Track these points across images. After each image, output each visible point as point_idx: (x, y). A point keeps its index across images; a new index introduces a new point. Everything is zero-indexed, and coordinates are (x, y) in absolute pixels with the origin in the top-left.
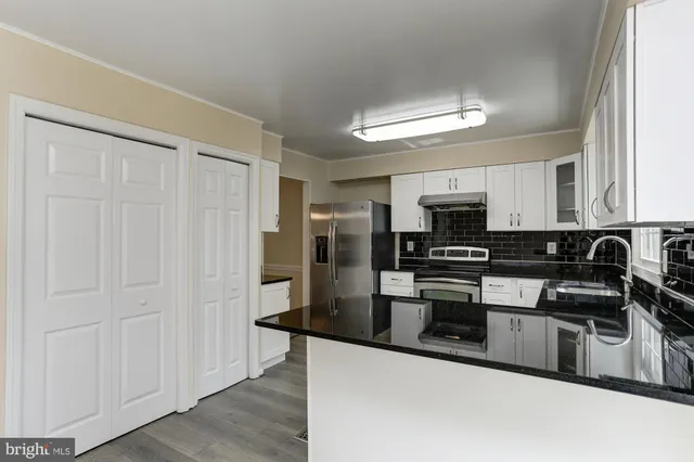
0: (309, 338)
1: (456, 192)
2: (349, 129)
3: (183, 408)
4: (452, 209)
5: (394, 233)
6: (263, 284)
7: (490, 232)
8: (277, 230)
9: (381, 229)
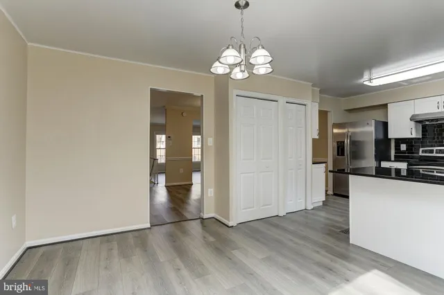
0: (350, 176)
2: (361, 81)
3: (281, 215)
5: (390, 139)
6: (313, 163)
8: (317, 137)
9: (381, 136)
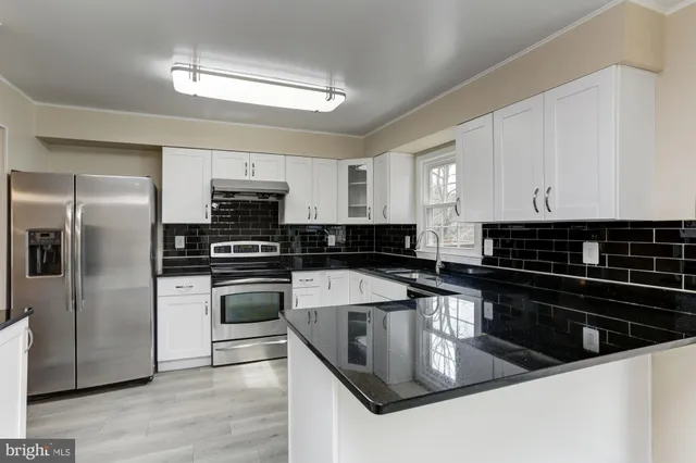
1: (252, 179)
4: (237, 198)
7: (287, 226)
